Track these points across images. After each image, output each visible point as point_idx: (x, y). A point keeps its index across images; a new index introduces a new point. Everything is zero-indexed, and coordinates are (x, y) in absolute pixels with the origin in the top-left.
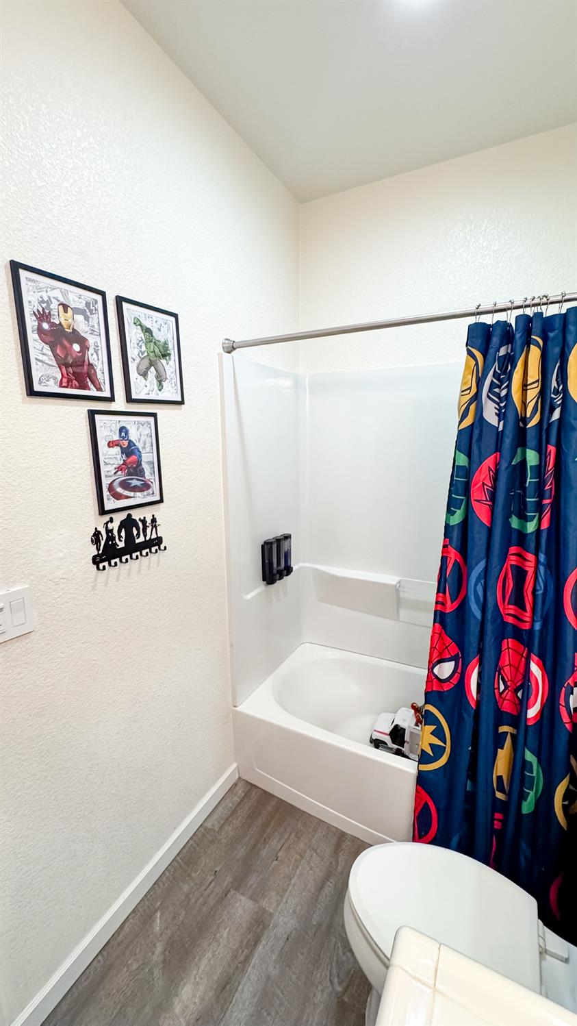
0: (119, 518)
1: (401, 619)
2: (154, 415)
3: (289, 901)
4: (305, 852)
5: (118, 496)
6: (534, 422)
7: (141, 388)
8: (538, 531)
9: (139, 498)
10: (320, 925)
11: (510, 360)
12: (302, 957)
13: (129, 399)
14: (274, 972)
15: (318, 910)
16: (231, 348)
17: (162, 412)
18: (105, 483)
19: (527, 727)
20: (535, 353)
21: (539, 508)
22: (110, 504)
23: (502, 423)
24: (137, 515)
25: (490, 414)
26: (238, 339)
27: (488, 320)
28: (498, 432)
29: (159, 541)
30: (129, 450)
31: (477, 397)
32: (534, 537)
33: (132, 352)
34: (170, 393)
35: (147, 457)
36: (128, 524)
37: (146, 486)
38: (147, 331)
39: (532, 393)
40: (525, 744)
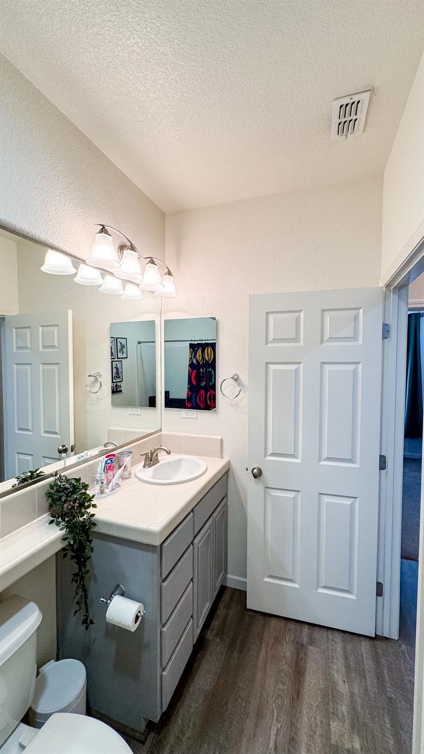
0: (115, 384)
2: (121, 361)
5: (115, 379)
7: (120, 355)
9: (118, 380)
11: (197, 351)
13: (118, 358)
16: (139, 343)
17: (123, 360)
18: (114, 376)
22: (114, 381)
24: (118, 384)
25: (195, 361)
26: (142, 341)
27: (193, 342)
28: (195, 365)
29: (121, 391)
30: (117, 369)
31: (191, 358)
33: (118, 348)
34: (125, 356)
35: (120, 370)
36: (116, 386)
37: (119, 378)
38: (121, 343)
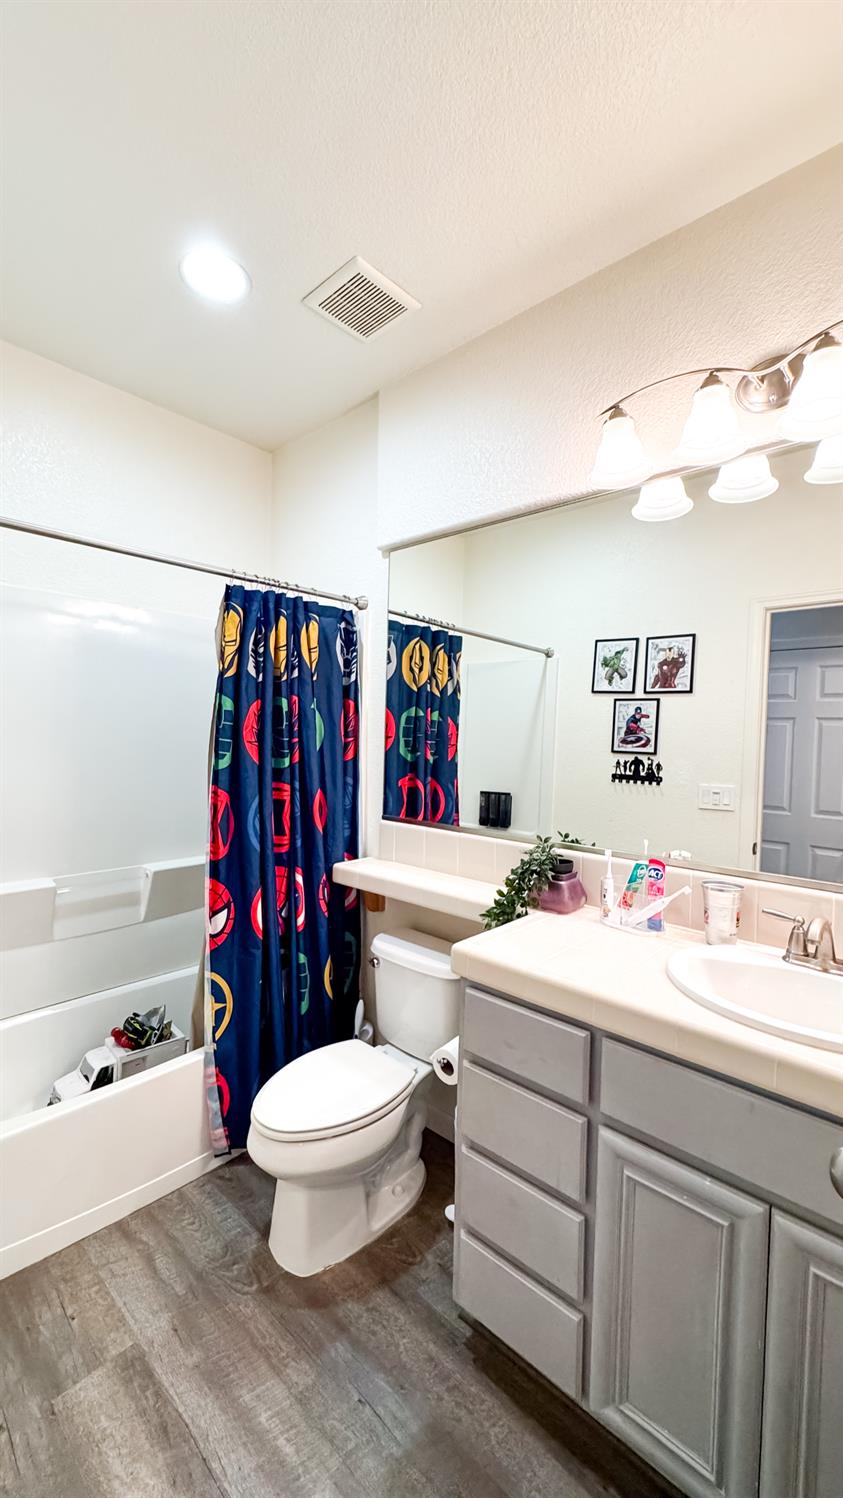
1: (56, 938)
3: (138, 1317)
4: (98, 1276)
6: (284, 678)
8: (292, 765)
10: (191, 1289)
12: (204, 1319)
14: (196, 1356)
15: (174, 1285)
19: (298, 934)
20: (283, 622)
21: (291, 747)
23: (261, 675)
28: (258, 684)
32: (289, 770)
39: (283, 654)
40: (298, 950)
